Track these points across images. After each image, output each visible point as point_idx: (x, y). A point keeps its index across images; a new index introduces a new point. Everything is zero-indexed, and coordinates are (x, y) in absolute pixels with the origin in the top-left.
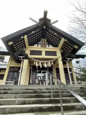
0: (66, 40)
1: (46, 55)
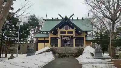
0: (76, 28)
1: (68, 34)
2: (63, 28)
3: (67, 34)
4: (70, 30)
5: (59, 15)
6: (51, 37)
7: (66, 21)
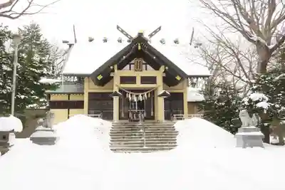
0: (167, 68)
1: (142, 83)
2: (128, 65)
3: (138, 85)
4: (149, 72)
5: (118, 27)
6: (89, 93)
7: (139, 48)
